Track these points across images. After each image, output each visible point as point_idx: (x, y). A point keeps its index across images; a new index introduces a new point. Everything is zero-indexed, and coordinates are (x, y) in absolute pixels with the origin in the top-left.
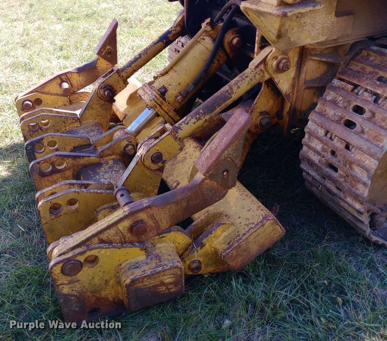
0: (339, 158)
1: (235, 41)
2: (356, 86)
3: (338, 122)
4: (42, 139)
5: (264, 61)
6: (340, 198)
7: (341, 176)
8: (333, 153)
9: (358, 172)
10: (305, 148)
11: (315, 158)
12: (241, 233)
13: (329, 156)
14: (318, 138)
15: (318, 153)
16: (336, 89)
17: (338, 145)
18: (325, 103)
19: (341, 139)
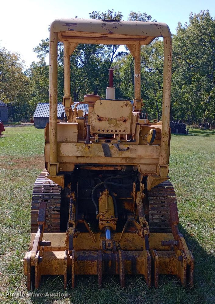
0: (166, 216)
2: (157, 197)
7: (168, 221)
8: (163, 216)
10: (150, 221)
13: (161, 218)
14: (156, 214)
15: (158, 219)
16: (152, 200)
17: (164, 213)
18: (152, 204)
19: (163, 211)
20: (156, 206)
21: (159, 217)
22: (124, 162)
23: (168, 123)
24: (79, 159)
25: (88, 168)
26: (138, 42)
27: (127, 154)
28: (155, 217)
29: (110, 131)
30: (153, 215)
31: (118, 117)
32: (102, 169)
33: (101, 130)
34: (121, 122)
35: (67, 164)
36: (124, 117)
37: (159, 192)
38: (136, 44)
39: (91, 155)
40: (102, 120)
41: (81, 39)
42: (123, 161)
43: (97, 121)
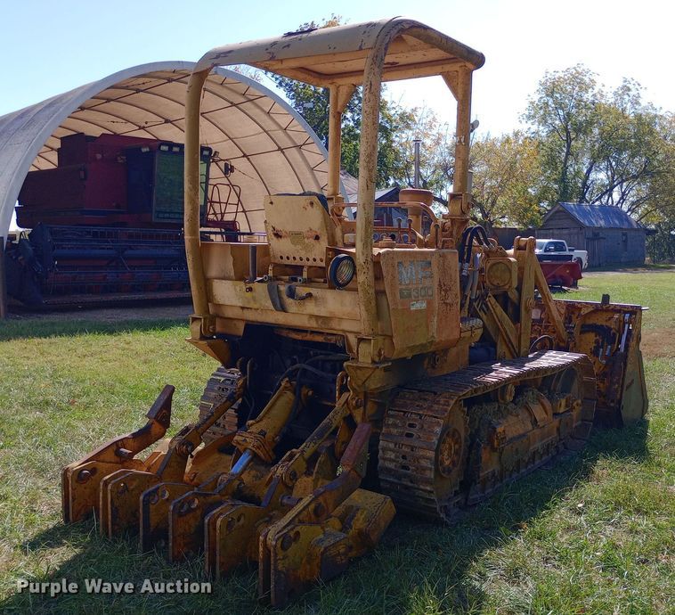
0: (408, 458)
1: (310, 393)
2: (405, 412)
3: (401, 435)
4: (158, 488)
5: (347, 402)
6: (416, 488)
7: (413, 471)
8: (404, 457)
9: (424, 463)
10: (381, 462)
11: (392, 466)
12: (374, 512)
13: (401, 460)
14: (391, 450)
15: (394, 461)
16: (392, 416)
17: (406, 450)
18: (388, 426)
19: (407, 446)
20: (394, 431)
21: (396, 457)
22: (313, 324)
23: (362, 241)
24: (245, 311)
25: (284, 333)
26: (463, 64)
27: (311, 308)
28: (388, 456)
29: (298, 258)
30: (384, 449)
31: (304, 230)
32: (306, 338)
33: (285, 257)
34: (312, 241)
35: (235, 322)
36: (314, 229)
37: (417, 403)
38: (458, 69)
39: (256, 306)
40: (281, 237)
41: (356, 75)
42: (311, 321)
43: (275, 239)
